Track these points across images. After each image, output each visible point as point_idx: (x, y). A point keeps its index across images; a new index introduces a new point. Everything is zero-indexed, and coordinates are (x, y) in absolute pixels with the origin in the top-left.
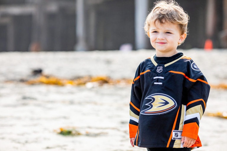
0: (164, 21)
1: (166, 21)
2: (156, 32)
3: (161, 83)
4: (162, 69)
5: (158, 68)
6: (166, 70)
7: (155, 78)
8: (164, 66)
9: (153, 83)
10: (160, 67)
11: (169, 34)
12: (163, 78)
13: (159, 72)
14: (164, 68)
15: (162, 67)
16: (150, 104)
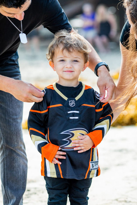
0: (71, 50)
1: (73, 49)
2: (63, 61)
3: (77, 118)
4: (74, 103)
5: (69, 102)
6: (78, 104)
7: (69, 112)
8: (75, 100)
9: (69, 118)
10: (71, 101)
11: (76, 62)
12: (78, 112)
13: (72, 106)
14: (76, 102)
15: (73, 101)
16: (68, 139)
